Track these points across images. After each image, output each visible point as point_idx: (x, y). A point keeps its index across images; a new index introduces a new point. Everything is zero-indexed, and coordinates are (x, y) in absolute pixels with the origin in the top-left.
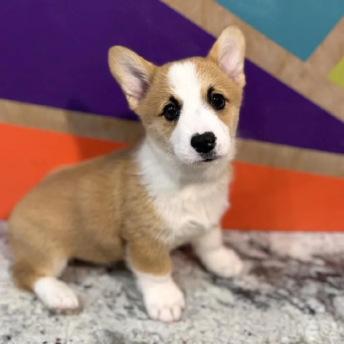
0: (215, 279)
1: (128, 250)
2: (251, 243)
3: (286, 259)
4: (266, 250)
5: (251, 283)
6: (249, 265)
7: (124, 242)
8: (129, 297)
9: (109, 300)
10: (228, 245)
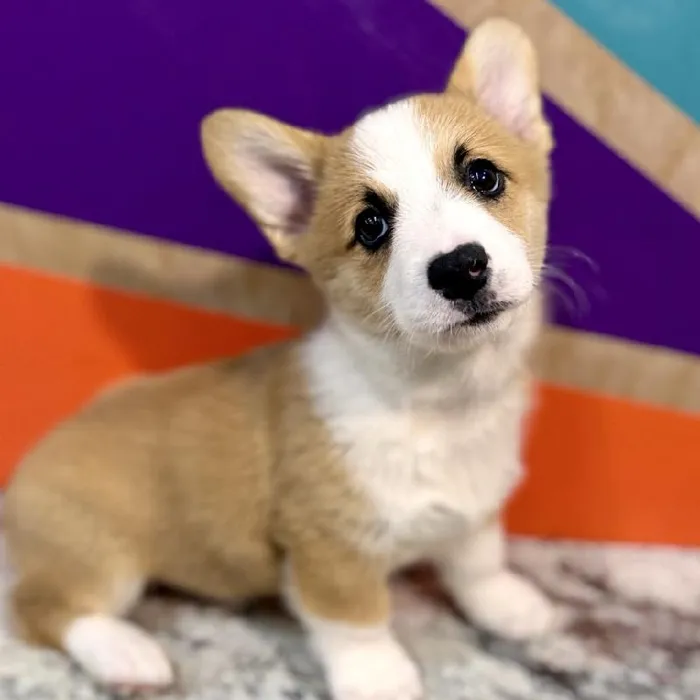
0: (487, 640)
1: (289, 570)
2: (566, 569)
3: (646, 607)
4: (599, 584)
5: (569, 654)
6: (564, 615)
7: (279, 553)
8: (295, 672)
9: (250, 677)
10: (515, 568)
